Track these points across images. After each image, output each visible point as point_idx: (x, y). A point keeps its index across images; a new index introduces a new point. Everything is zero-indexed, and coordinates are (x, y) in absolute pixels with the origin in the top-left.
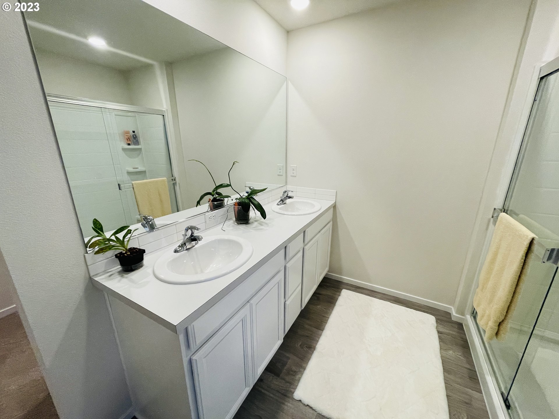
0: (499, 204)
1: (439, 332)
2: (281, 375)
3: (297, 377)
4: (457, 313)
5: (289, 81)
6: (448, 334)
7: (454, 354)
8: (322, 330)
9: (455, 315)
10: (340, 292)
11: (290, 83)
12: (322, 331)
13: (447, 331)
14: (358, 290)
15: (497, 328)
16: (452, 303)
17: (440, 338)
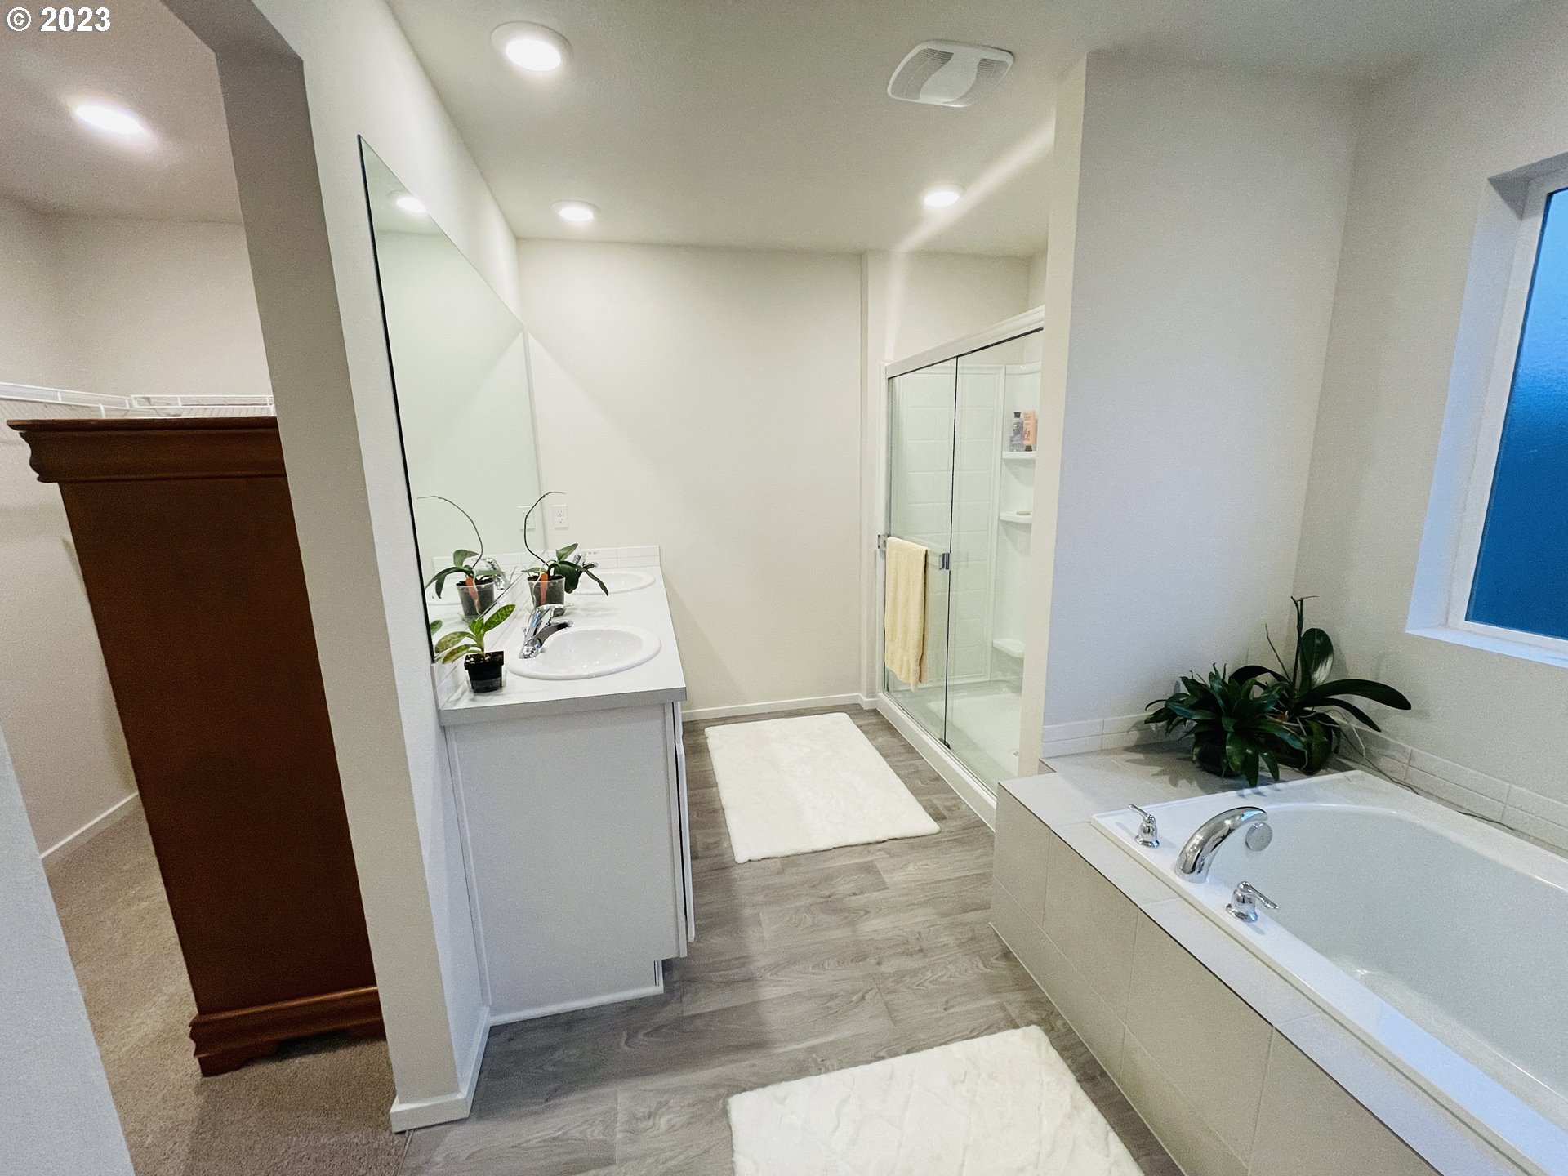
0: (881, 529)
1: (859, 727)
2: (700, 855)
3: (725, 845)
4: (867, 697)
5: (529, 334)
6: (868, 725)
7: (884, 739)
8: (717, 786)
9: (865, 700)
10: (703, 734)
11: (531, 339)
12: (714, 789)
13: (865, 722)
14: (727, 721)
15: (918, 668)
16: (859, 690)
17: (863, 731)
